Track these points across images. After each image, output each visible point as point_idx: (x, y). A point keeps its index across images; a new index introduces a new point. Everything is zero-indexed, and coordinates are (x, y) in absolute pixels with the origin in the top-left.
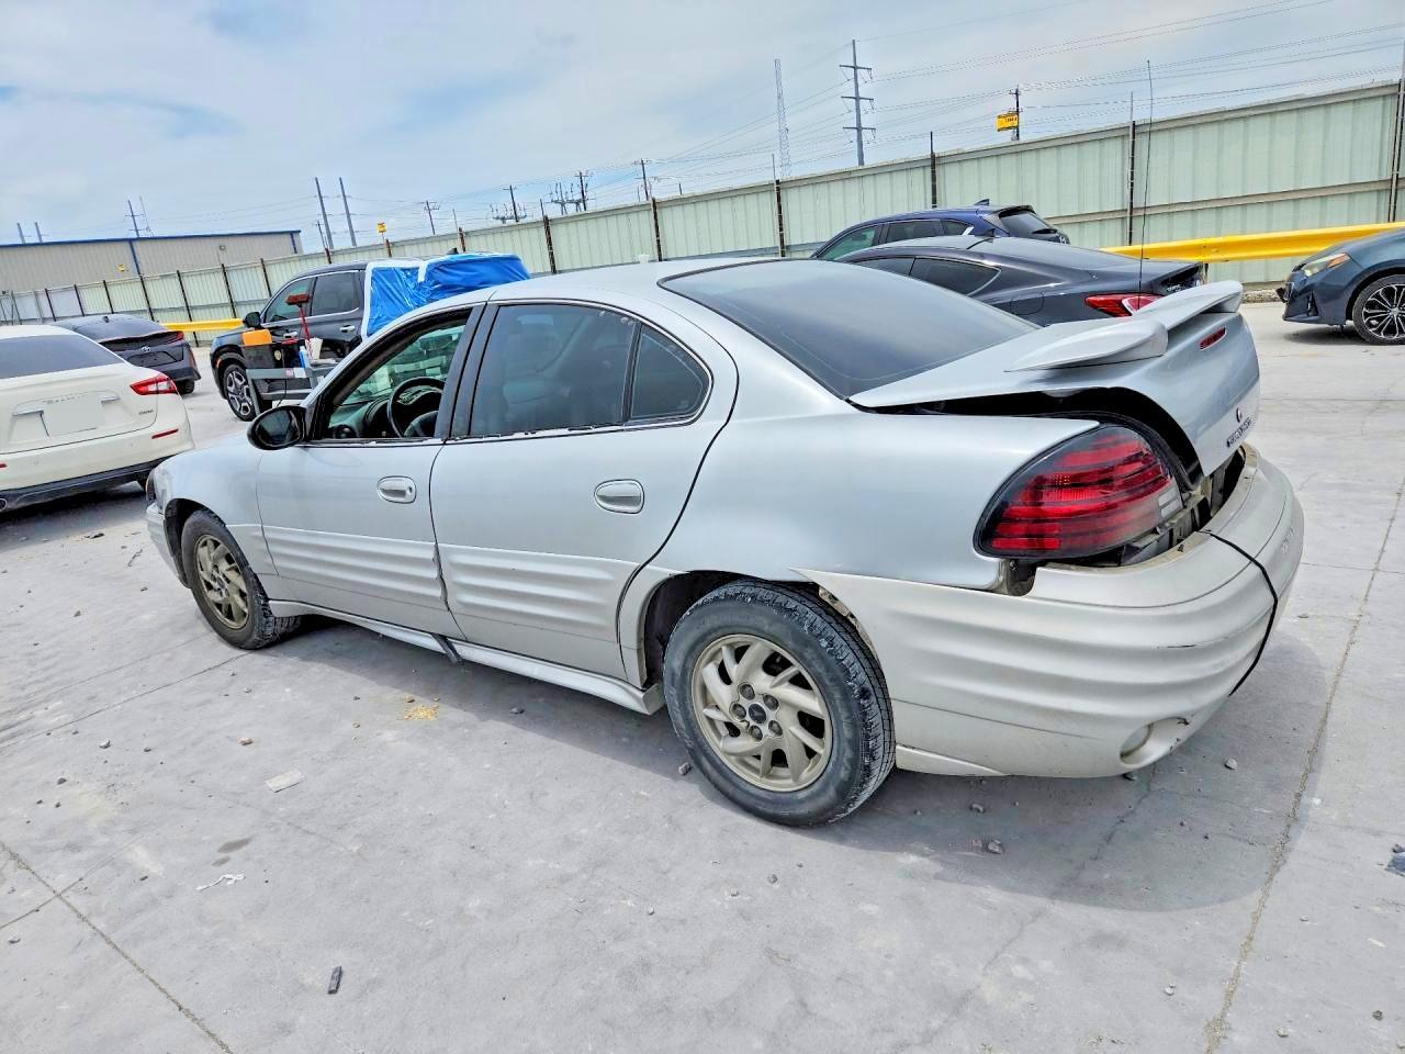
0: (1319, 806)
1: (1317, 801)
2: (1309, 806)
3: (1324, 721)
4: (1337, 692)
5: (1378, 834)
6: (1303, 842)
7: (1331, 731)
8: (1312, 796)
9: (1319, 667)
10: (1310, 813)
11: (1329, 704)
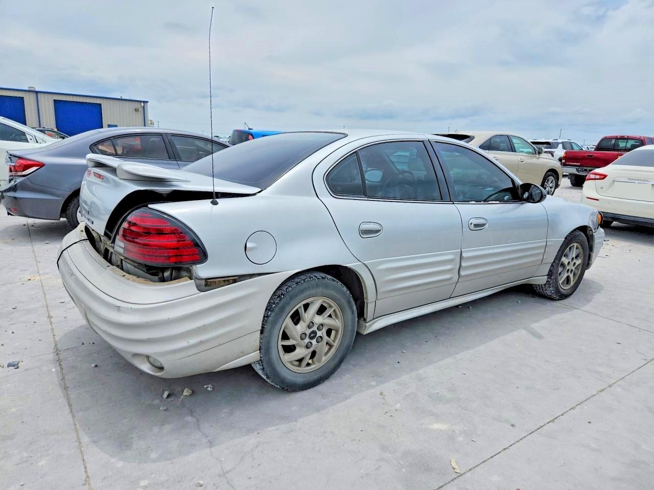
0: (52, 369)
1: (53, 370)
2: (55, 367)
3: (70, 406)
4: (73, 427)
5: (26, 370)
6: (52, 356)
7: (63, 401)
8: (56, 371)
9: (94, 442)
10: (53, 365)
11: (73, 416)
